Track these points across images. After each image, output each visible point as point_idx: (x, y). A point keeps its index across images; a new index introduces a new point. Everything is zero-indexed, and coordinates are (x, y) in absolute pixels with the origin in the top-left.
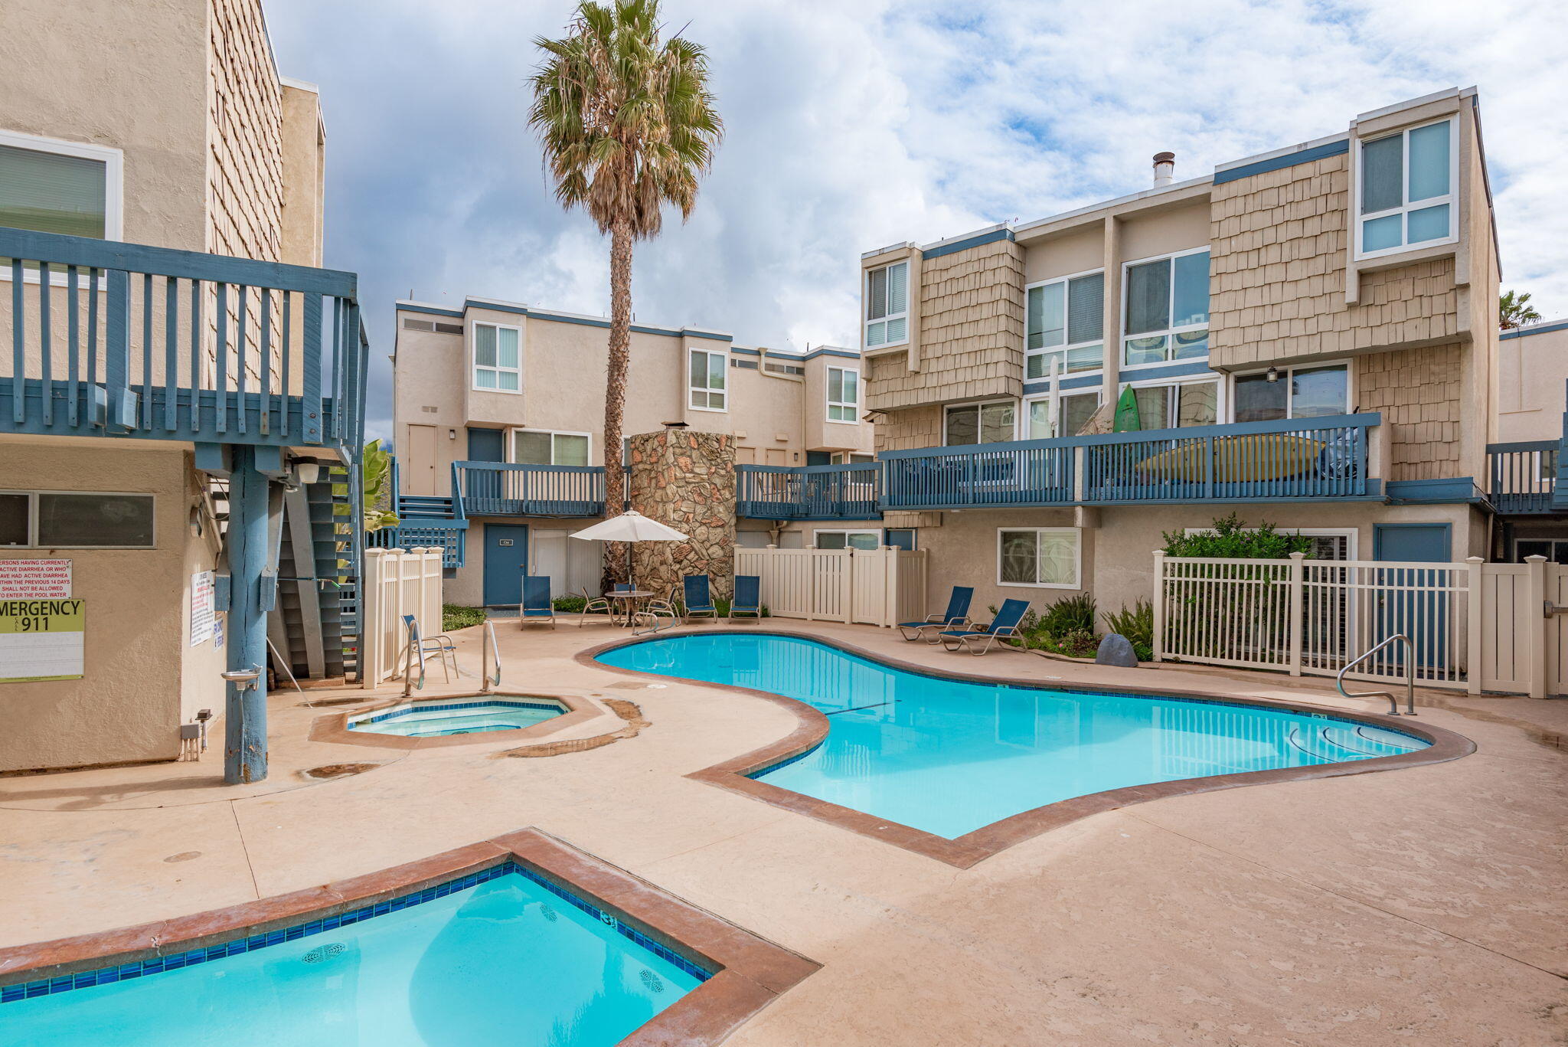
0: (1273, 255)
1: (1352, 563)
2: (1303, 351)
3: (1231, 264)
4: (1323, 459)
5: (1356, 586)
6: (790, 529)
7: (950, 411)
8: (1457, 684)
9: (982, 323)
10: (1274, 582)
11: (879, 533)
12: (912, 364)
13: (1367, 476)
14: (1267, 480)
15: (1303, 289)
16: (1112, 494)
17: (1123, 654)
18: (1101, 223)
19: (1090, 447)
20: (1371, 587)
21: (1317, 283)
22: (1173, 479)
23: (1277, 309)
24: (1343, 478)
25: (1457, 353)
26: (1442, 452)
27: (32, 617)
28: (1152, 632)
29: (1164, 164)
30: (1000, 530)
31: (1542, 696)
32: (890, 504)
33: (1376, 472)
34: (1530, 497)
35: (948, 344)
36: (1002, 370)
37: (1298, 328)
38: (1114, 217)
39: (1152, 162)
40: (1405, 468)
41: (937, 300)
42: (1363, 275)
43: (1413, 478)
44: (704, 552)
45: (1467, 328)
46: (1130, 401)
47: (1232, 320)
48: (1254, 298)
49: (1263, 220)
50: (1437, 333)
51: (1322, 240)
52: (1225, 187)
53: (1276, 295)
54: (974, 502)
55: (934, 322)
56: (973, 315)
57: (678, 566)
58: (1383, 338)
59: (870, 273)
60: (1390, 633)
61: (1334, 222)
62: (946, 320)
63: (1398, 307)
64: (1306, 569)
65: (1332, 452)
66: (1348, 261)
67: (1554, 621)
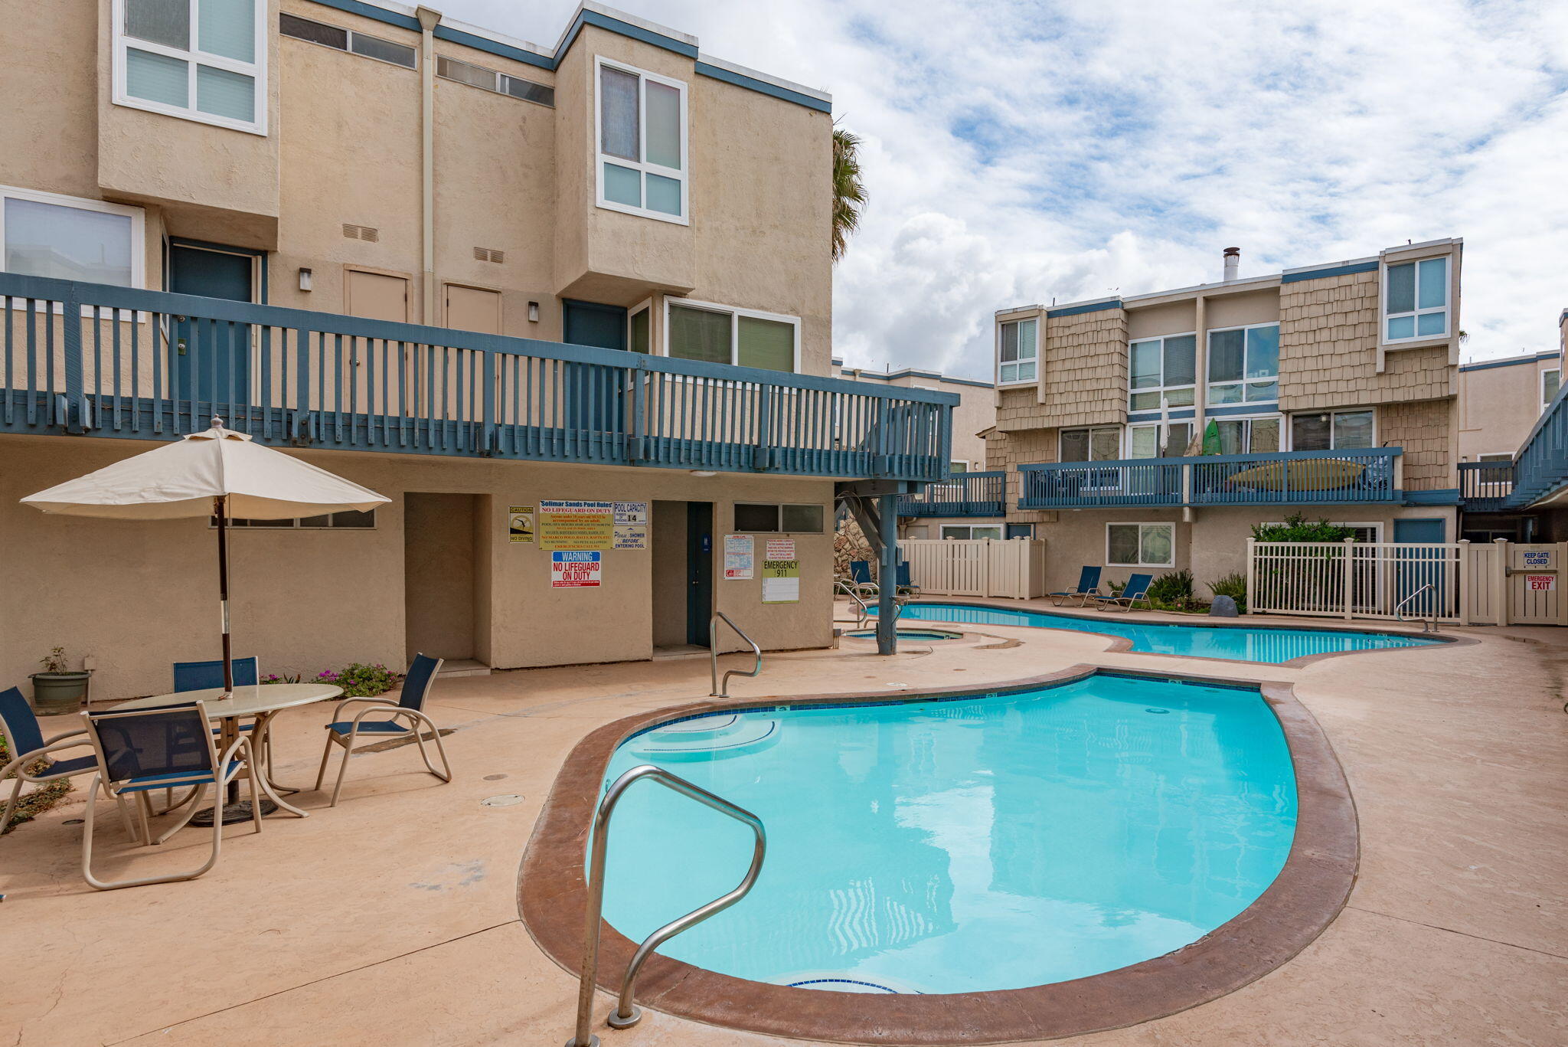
0: (1324, 335)
1: (1380, 545)
2: (1346, 403)
3: (1294, 340)
4: (1364, 476)
5: (1382, 559)
6: (916, 524)
7: (1063, 432)
8: (1454, 619)
9: (1099, 369)
10: (1333, 558)
11: (1002, 527)
12: (1041, 399)
13: (1393, 488)
14: (1325, 490)
15: (1346, 360)
16: (1212, 498)
17: (1230, 608)
18: (1194, 301)
19: (1196, 465)
20: (1392, 560)
21: (1355, 356)
22: (1258, 488)
23: (1327, 373)
24: (1378, 489)
25: (1446, 406)
26: (1436, 471)
27: (781, 569)
28: (1245, 594)
29: (1233, 256)
30: (1108, 524)
31: (1504, 624)
32: (1028, 504)
33: (1399, 485)
34: (1485, 500)
35: (1070, 383)
36: (1116, 404)
37: (1342, 386)
38: (1204, 297)
39: (1223, 253)
40: (1412, 481)
41: (1060, 350)
42: (1388, 354)
43: (1417, 489)
44: (856, 542)
45: (1455, 392)
46: (1214, 430)
47: (1294, 379)
48: (1311, 364)
49: (1317, 310)
50: (1436, 395)
51: (1359, 328)
52: (1290, 286)
53: (1327, 362)
54: (1101, 503)
55: (1059, 366)
56: (1091, 363)
57: (838, 554)
58: (1400, 397)
59: (1003, 325)
60: (1424, 584)
61: (1368, 316)
62: (1068, 365)
63: (1411, 377)
64: (1355, 549)
65: (1370, 472)
66: (1378, 343)
67: (1512, 578)
